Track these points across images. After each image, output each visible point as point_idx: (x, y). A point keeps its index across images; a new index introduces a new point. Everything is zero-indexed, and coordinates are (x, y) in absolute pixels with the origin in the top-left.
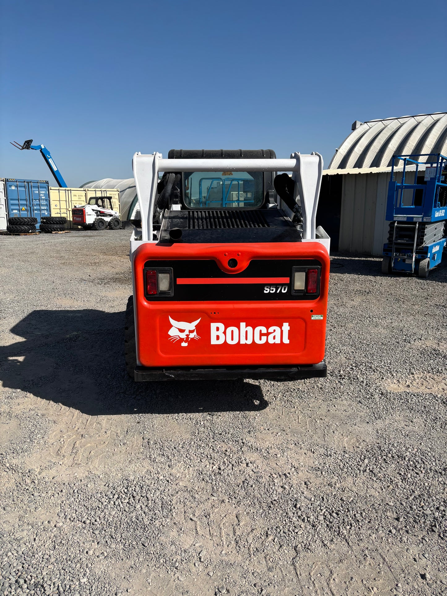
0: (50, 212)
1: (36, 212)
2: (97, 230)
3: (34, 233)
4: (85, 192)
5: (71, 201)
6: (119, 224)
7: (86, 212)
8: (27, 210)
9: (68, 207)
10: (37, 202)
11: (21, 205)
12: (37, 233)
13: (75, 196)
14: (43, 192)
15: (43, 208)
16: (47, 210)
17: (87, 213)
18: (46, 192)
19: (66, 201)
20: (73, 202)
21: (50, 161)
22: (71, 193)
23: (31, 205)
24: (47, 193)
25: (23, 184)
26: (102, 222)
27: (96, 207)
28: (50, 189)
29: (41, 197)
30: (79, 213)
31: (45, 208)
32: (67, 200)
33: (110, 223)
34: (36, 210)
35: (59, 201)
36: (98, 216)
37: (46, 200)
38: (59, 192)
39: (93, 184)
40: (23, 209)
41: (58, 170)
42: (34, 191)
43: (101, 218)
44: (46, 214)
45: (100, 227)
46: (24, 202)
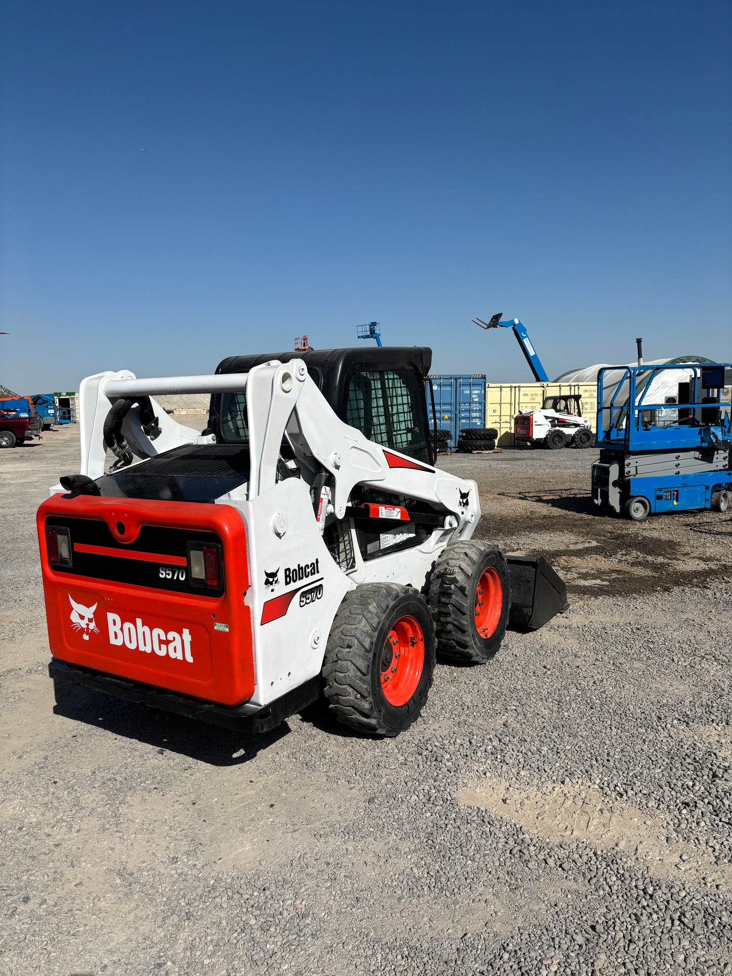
0: (485, 420)
1: (463, 421)
2: (550, 449)
3: (444, 453)
4: (543, 389)
5: (519, 403)
6: (589, 439)
7: (534, 420)
8: (450, 419)
9: (513, 413)
10: (467, 406)
11: (443, 411)
12: (449, 453)
13: (526, 395)
14: (477, 392)
15: (474, 415)
16: (480, 418)
17: (536, 422)
18: (481, 392)
19: (511, 404)
20: (521, 405)
21: (526, 342)
22: (519, 391)
23: (458, 411)
24: (483, 392)
25: (449, 382)
26: (559, 436)
27: (551, 413)
28: (487, 386)
29: (473, 398)
30: (524, 422)
31: (478, 414)
32: (513, 402)
33: (573, 438)
34: (463, 418)
35: (500, 404)
36: (553, 426)
37: (480, 403)
38: (501, 391)
39: (575, 375)
40: (446, 416)
41: (535, 356)
42: (463, 390)
43: (559, 430)
44: (479, 424)
45: (555, 443)
46: (448, 407)
